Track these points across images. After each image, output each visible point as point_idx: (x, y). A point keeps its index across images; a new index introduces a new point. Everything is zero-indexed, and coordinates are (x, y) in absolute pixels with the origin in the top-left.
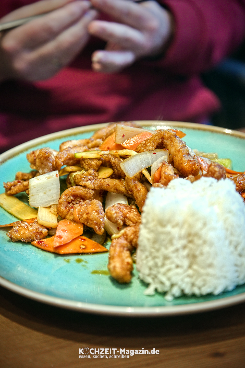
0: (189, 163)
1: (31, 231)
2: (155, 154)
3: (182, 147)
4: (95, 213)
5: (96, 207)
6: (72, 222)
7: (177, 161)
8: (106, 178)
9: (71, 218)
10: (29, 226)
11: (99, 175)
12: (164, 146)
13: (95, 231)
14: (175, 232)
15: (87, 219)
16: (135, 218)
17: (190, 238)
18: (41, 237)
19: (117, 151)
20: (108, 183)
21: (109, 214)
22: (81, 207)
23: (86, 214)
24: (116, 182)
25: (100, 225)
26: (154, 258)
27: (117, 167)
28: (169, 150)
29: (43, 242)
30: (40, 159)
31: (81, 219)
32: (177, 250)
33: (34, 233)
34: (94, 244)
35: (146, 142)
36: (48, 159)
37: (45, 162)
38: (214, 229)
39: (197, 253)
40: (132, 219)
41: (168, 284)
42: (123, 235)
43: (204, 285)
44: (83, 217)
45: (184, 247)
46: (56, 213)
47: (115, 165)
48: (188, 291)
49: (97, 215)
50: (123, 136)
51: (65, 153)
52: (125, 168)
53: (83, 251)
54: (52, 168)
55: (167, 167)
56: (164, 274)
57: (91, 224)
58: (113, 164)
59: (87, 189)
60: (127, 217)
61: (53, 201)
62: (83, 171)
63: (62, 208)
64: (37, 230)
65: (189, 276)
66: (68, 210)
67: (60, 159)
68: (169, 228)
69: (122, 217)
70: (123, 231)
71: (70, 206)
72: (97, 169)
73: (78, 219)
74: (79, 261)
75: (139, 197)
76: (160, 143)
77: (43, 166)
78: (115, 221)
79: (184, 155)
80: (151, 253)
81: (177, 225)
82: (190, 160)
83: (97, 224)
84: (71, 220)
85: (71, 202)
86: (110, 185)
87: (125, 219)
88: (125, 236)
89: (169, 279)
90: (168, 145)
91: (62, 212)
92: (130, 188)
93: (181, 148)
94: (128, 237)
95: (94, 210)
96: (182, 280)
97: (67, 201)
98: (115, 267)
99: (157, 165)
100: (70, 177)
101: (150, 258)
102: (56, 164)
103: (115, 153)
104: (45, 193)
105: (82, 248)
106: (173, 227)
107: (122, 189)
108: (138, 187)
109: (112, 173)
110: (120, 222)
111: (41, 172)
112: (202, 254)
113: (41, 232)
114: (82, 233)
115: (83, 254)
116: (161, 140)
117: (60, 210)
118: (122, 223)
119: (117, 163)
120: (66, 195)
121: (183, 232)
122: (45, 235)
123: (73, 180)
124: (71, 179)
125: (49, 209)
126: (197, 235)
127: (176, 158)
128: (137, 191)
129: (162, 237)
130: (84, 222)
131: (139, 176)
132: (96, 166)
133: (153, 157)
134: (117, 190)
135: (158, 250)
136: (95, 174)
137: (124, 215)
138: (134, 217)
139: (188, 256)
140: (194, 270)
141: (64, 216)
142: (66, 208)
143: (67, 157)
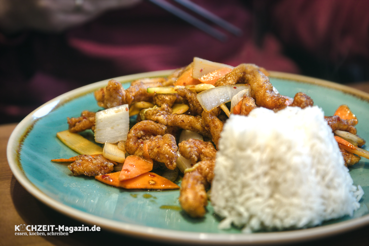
0: (273, 99)
1: (95, 164)
2: (236, 89)
3: (265, 82)
4: (167, 146)
5: (168, 140)
6: (141, 157)
7: (260, 97)
8: (181, 114)
9: (141, 154)
10: (93, 159)
11: (173, 112)
12: (246, 81)
13: (167, 166)
14: (257, 156)
15: (158, 154)
16: (211, 154)
17: (273, 164)
18: (106, 171)
19: (194, 85)
20: (183, 119)
21: (182, 149)
22: (151, 142)
23: (157, 148)
24: (191, 118)
25: (172, 159)
26: (231, 187)
27: (193, 103)
28: (251, 85)
29: (108, 176)
30: (109, 90)
31: (151, 154)
32: (257, 177)
33: (98, 166)
34: (165, 180)
35: (226, 76)
36: (118, 91)
37: (114, 95)
38: (299, 154)
39: (280, 180)
40: (207, 154)
41: (246, 215)
42: (198, 168)
43: (287, 216)
44: (153, 151)
45: (266, 174)
46: (124, 149)
47: (191, 101)
48: (268, 222)
49: (169, 148)
50: (201, 71)
51: (137, 87)
52: (202, 100)
53: (152, 187)
54: (121, 101)
55: (248, 100)
56: (242, 204)
57: (162, 158)
58: (189, 99)
59: (159, 124)
60: (202, 153)
61: (121, 137)
62: (155, 107)
63: (131, 143)
64: (102, 164)
65: (270, 206)
66: (137, 145)
67: (131, 93)
68: (249, 152)
69: (196, 152)
70: (197, 165)
71: (140, 141)
72: (171, 105)
73: (148, 154)
74: (147, 197)
75: (217, 133)
76: (241, 77)
77: (112, 99)
78: (189, 156)
79: (267, 91)
80: (228, 183)
81: (258, 149)
82: (273, 96)
83: (168, 158)
84: (140, 156)
85: (141, 138)
86: (184, 121)
87: (200, 155)
88: (199, 170)
89: (247, 210)
90: (250, 80)
91: (131, 148)
92: (206, 123)
93: (264, 84)
94: (203, 171)
95: (165, 144)
96: (262, 211)
97: (137, 136)
98: (187, 199)
99: (238, 98)
100: (140, 114)
101: (226, 189)
102: (126, 99)
103: (191, 87)
104: (112, 128)
105: (151, 184)
106: (254, 151)
107: (198, 125)
108: (215, 122)
109: (188, 110)
110: (195, 157)
111: (109, 106)
112: (285, 181)
113: (106, 166)
114: (151, 169)
115: (151, 190)
116: (243, 74)
117: (129, 145)
118: (196, 159)
119: (194, 98)
120: (136, 130)
121: (265, 156)
122: (110, 169)
123: (144, 117)
124: (142, 115)
125: (117, 146)
126: (280, 160)
127: (258, 94)
128: (214, 127)
129: (242, 162)
130: (154, 157)
131: (217, 111)
132: (170, 102)
133: (233, 92)
134: (192, 128)
135: (235, 178)
136: (169, 110)
137: (199, 150)
138: (211, 152)
139: (269, 184)
140: (276, 200)
141: (132, 152)
142: (135, 143)
143: (139, 92)
